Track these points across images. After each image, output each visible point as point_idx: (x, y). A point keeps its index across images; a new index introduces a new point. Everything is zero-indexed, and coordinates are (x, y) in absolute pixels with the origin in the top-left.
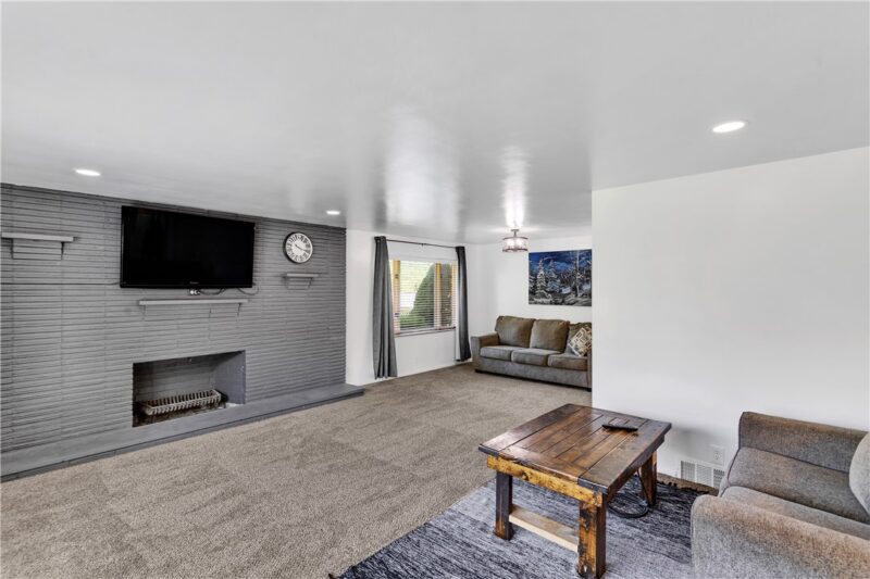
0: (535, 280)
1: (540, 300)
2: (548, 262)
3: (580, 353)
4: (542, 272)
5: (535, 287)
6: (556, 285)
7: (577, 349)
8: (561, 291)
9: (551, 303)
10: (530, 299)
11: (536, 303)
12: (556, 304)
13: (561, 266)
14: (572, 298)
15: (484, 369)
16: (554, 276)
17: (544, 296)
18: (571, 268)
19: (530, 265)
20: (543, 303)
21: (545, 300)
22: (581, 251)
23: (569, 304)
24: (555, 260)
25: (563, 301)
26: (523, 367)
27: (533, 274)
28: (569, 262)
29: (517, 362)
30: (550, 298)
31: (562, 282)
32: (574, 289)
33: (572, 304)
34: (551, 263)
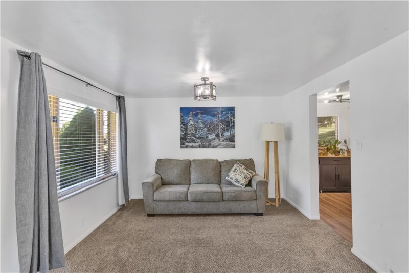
0: (186, 129)
1: (191, 145)
2: (196, 115)
3: (242, 185)
4: (191, 123)
5: (186, 134)
6: (204, 132)
7: (238, 181)
8: (207, 137)
9: (200, 146)
10: (182, 144)
11: (187, 147)
12: (203, 147)
13: (207, 118)
14: (216, 142)
15: (158, 212)
16: (202, 125)
17: (193, 141)
18: (215, 120)
19: (182, 117)
20: (192, 147)
21: (194, 144)
22: (222, 108)
23: (214, 147)
24: (202, 113)
25: (209, 145)
26: (200, 204)
27: (184, 124)
28: (213, 116)
29: (195, 201)
30: (199, 142)
31: (208, 130)
32: (218, 135)
33: (216, 147)
34: (199, 116)
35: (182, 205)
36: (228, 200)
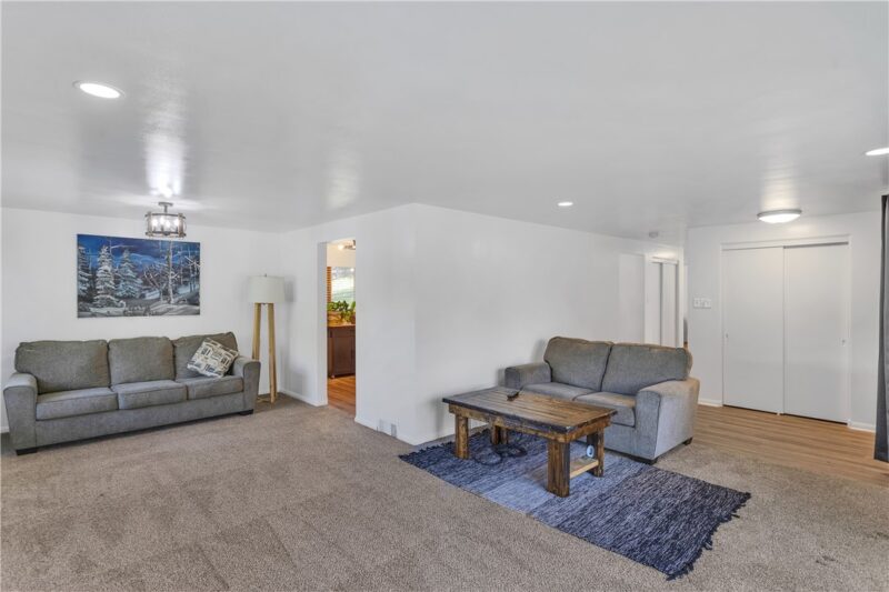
0: (93, 279)
1: (104, 311)
2: (118, 252)
3: (219, 373)
4: (106, 267)
5: (92, 290)
6: (135, 286)
7: (210, 369)
8: (143, 296)
9: (125, 314)
10: (81, 310)
11: (94, 315)
12: (134, 314)
13: (143, 260)
14: (162, 306)
16: (130, 273)
17: (110, 303)
18: (159, 265)
19: (81, 255)
20: (108, 315)
21: (112, 310)
22: (175, 243)
23: (157, 314)
24: (132, 251)
25: (147, 311)
26: (143, 412)
27: (87, 269)
28: (157, 256)
29: (133, 407)
30: (124, 306)
31: (145, 283)
32: (165, 293)
33: (162, 314)
34: (125, 255)
35: (104, 418)
36: (198, 398)
